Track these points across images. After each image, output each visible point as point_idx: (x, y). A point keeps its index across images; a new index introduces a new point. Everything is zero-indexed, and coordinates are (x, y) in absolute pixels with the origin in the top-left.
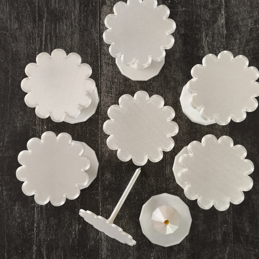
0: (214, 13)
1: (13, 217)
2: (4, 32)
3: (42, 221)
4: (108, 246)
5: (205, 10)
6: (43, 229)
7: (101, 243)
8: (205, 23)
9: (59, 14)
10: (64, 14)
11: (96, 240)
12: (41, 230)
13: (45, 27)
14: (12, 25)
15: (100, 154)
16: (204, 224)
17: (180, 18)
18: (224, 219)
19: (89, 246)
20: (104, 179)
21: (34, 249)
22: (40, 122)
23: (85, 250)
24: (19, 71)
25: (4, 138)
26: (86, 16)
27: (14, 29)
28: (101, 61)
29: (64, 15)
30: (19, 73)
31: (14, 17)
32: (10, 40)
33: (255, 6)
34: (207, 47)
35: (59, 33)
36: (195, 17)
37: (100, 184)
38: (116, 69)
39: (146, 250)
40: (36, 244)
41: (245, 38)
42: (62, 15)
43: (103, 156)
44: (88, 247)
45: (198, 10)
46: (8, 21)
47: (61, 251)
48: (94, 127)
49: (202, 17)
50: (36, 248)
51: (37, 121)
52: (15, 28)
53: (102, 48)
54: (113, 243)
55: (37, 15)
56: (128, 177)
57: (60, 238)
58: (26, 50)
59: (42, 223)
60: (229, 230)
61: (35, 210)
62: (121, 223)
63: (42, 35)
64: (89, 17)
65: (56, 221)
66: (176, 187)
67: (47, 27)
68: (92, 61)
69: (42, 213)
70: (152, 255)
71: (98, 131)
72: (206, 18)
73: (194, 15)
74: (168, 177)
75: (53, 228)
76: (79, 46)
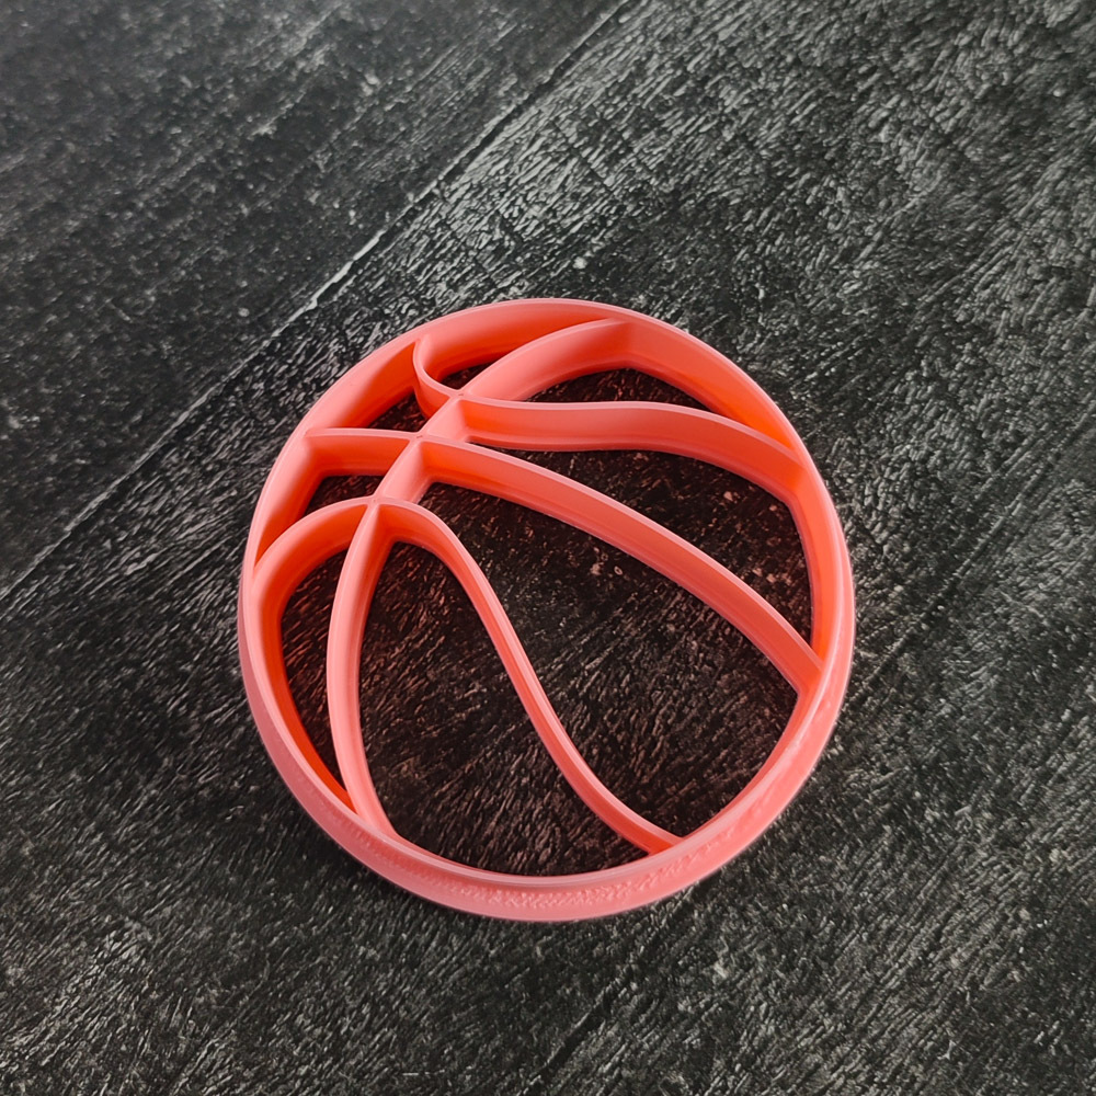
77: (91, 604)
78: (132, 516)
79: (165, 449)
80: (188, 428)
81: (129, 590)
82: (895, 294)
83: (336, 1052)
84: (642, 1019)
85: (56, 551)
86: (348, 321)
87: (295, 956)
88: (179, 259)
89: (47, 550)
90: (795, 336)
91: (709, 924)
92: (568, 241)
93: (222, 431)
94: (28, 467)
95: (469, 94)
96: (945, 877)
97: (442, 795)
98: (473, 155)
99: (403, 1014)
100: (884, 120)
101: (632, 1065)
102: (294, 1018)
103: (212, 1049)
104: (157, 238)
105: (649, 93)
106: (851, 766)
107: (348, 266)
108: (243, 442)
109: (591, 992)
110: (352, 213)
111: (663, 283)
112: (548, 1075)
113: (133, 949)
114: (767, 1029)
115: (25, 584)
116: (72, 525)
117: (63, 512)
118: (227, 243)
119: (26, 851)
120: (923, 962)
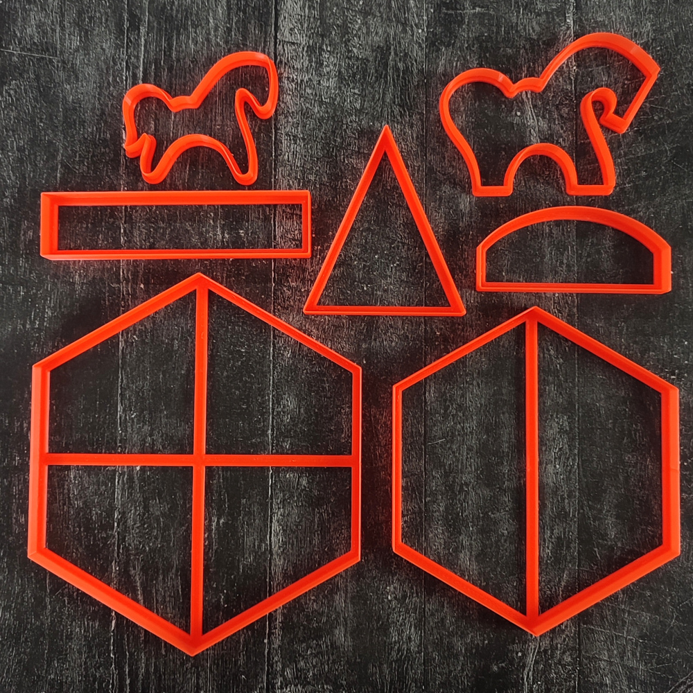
0: (550, 22)
1: (64, 495)
2: (47, 57)
3: (131, 507)
4: (287, 566)
5: (528, 15)
6: (135, 524)
7: (270, 559)
8: (527, 46)
9: (180, 16)
10: (191, 13)
11: (258, 552)
12: (129, 527)
13: (145, 46)
14: (65, 39)
15: (271, 351)
16: (513, 521)
17: (468, 31)
18: (559, 508)
19: (241, 567)
20: (280, 409)
21: (114, 571)
22: (130, 273)
23: (232, 577)
24: (80, 151)
25: (45, 309)
26: (243, 20)
27: (71, 48)
28: (277, 129)
29: (191, 17)
30: (79, 154)
31: (72, 21)
32: (59, 76)
33: (646, 9)
34: (530, 103)
35: (178, 60)
36: (503, 29)
37: (270, 422)
38: (312, 151)
39: (375, 578)
40: (118, 560)
41: (620, 85)
42: (186, 18)
43: (278, 357)
44: (239, 568)
45: (511, 15)
46: (58, 31)
47: (176, 575)
48: (257, 288)
49: (521, 30)
50: (117, 569)
51: (121, 270)
52: (73, 47)
53: (281, 99)
54: (299, 560)
55: (126, 16)
56: (337, 408)
57: (174, 546)
58: (99, 99)
59: (131, 510)
60: (571, 534)
61: (117, 480)
62: (318, 515)
63: (137, 64)
64: (250, 23)
65: (165, 506)
66: (450, 434)
67: (148, 46)
68: (256, 130)
69: (131, 487)
70: (390, 590)
71: (267, 298)
72: (529, 35)
73: (501, 27)
74: (431, 409)
75: (159, 524)
76: (224, 92)
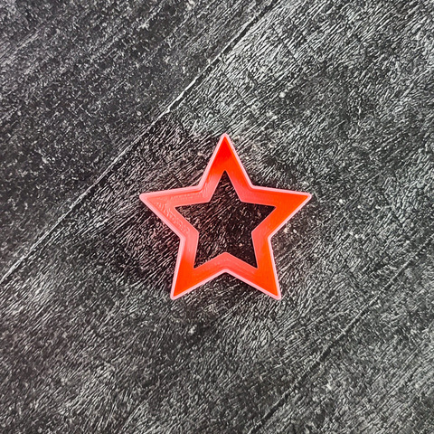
77: (83, 239)
78: (98, 202)
79: (110, 174)
80: (119, 165)
81: (98, 234)
82: (417, 113)
83: (186, 412)
84: (299, 403)
85: (67, 217)
86: (183, 119)
87: (169, 378)
88: (111, 87)
89: (63, 216)
90: (373, 131)
91: (326, 370)
92: (278, 84)
93: (132, 167)
94: (52, 180)
95: (234, 10)
96: (416, 355)
97: (224, 319)
98: (236, 41)
99: (210, 399)
100: (419, 29)
101: (295, 419)
102: (169, 399)
103: (140, 409)
104: (100, 77)
105: (315, 12)
106: (383, 312)
107: (183, 93)
108: (141, 172)
109: (281, 393)
110: (184, 68)
111: (317, 105)
112: (264, 422)
113: (108, 373)
114: (346, 408)
115: (55, 230)
116: (73, 206)
117: (69, 200)
118: (131, 81)
119: (64, 336)
120: (406, 385)
